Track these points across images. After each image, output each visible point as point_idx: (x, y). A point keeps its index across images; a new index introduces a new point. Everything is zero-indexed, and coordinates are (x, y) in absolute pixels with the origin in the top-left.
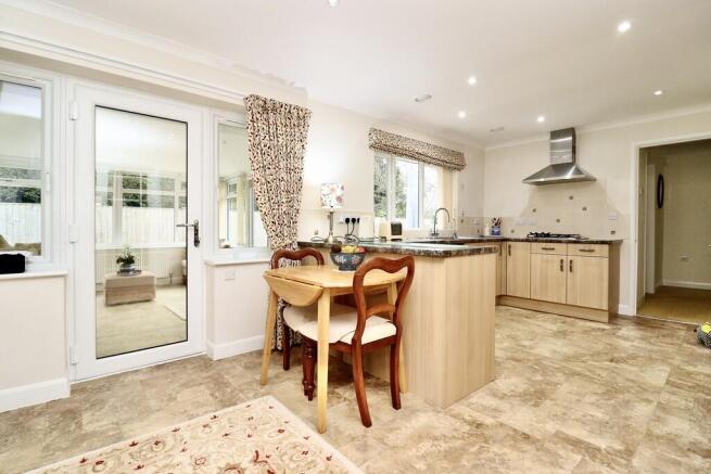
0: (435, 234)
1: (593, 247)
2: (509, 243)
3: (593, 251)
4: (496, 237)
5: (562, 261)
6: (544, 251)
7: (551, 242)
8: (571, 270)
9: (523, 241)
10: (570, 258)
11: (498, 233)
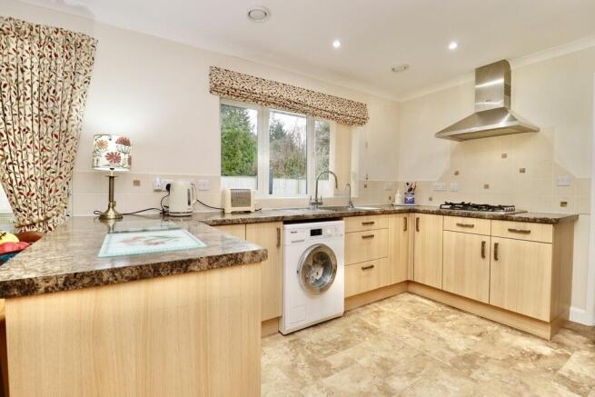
0: (317, 203)
1: (528, 226)
2: (417, 215)
3: (528, 232)
4: (409, 206)
5: (483, 243)
6: (460, 229)
7: (469, 216)
8: (496, 259)
9: (433, 213)
10: (495, 240)
11: (412, 202)
